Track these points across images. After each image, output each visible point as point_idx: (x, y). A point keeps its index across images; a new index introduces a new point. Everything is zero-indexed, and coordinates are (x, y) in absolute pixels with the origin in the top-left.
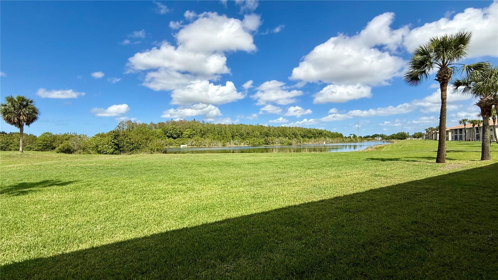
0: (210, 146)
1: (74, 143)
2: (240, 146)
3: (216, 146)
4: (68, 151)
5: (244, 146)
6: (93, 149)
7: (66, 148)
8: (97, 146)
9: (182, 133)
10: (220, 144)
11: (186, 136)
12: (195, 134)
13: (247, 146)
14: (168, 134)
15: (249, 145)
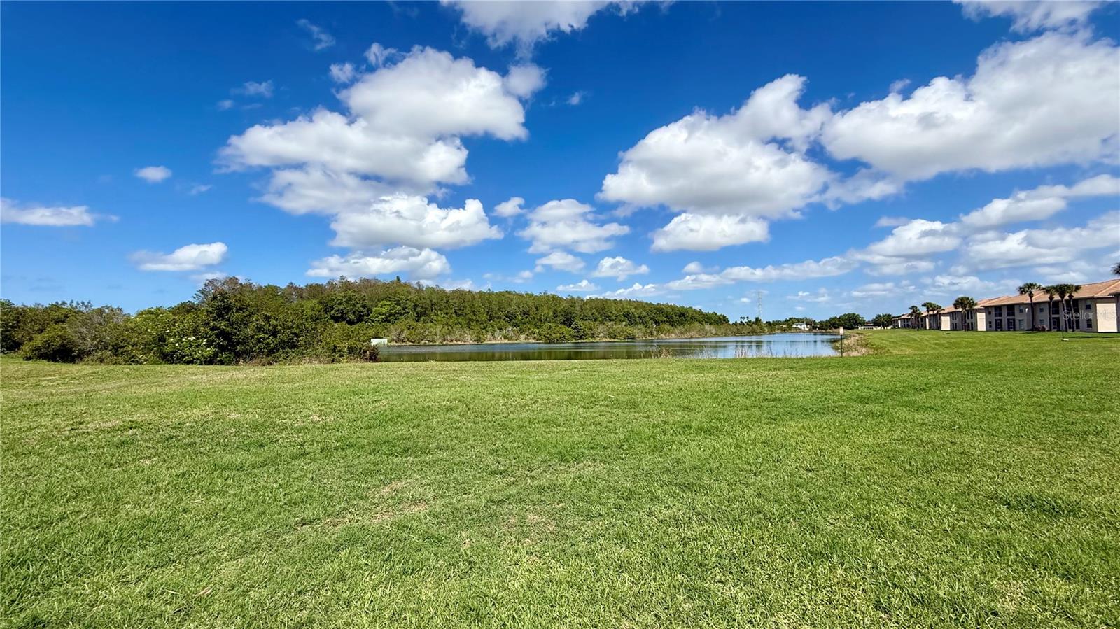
0: (445, 343)
1: (84, 330)
2: (519, 341)
3: (459, 343)
4: (64, 353)
5: (526, 341)
6: (146, 348)
7: (57, 343)
8: (162, 339)
9: (370, 311)
10: (469, 339)
11: (380, 317)
12: (401, 314)
13: (534, 341)
14: (333, 312)
15: (538, 340)
